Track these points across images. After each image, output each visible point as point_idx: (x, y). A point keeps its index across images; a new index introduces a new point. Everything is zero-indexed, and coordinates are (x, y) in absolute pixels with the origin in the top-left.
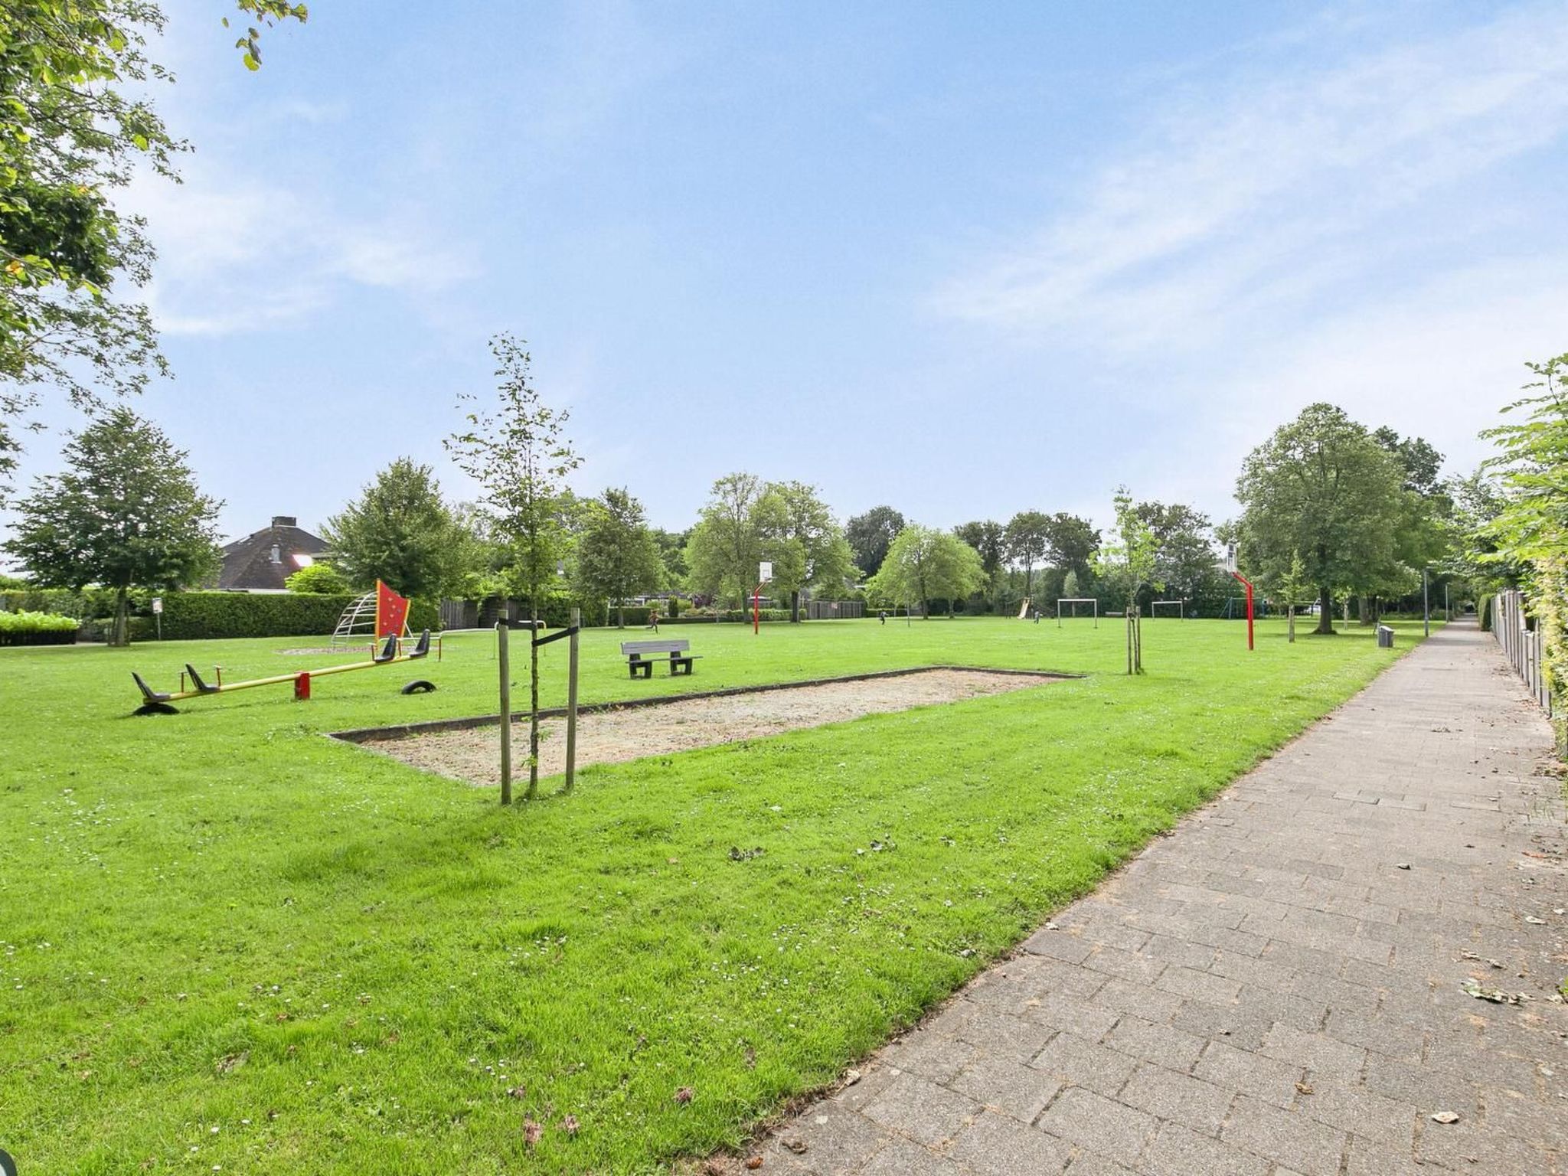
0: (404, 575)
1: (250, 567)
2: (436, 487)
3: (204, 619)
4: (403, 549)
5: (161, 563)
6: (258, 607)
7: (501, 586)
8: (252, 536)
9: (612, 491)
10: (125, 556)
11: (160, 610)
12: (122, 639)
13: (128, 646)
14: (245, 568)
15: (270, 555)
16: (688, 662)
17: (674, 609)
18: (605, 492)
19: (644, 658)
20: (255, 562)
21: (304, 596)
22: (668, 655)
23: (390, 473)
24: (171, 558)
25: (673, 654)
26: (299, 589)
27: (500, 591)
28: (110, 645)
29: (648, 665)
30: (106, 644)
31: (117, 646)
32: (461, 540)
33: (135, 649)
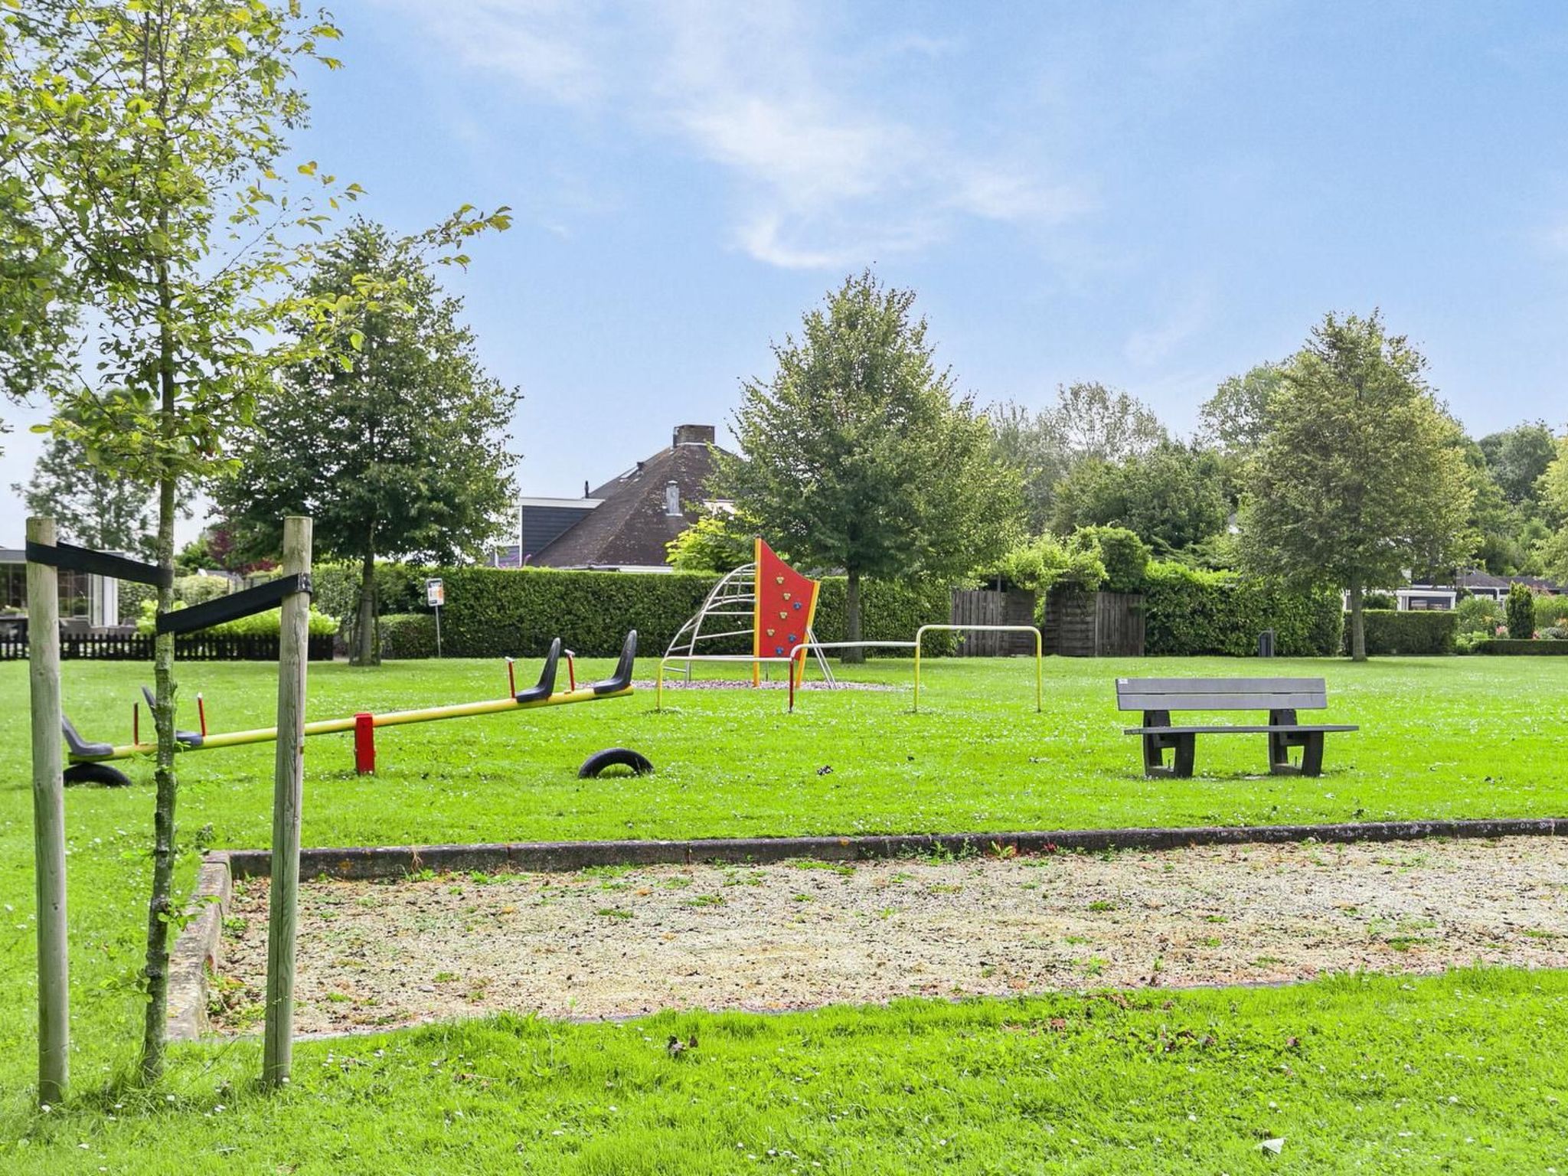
0: (854, 532)
1: (630, 526)
2: (918, 339)
3: (521, 620)
4: (844, 475)
5: (413, 512)
6: (610, 597)
7: (1086, 557)
8: (641, 465)
9: (1340, 322)
10: (360, 498)
11: (441, 601)
12: (369, 652)
13: (379, 664)
14: (621, 524)
15: (665, 500)
16: (1312, 740)
17: (1522, 617)
18: (1322, 327)
19: (1180, 721)
20: (638, 514)
21: (690, 578)
22: (1263, 719)
23: (827, 318)
24: (430, 500)
25: (1276, 717)
26: (686, 564)
27: (1080, 569)
28: (352, 664)
29: (1184, 742)
30: (346, 660)
31: (360, 664)
32: (965, 451)
33: (387, 668)
